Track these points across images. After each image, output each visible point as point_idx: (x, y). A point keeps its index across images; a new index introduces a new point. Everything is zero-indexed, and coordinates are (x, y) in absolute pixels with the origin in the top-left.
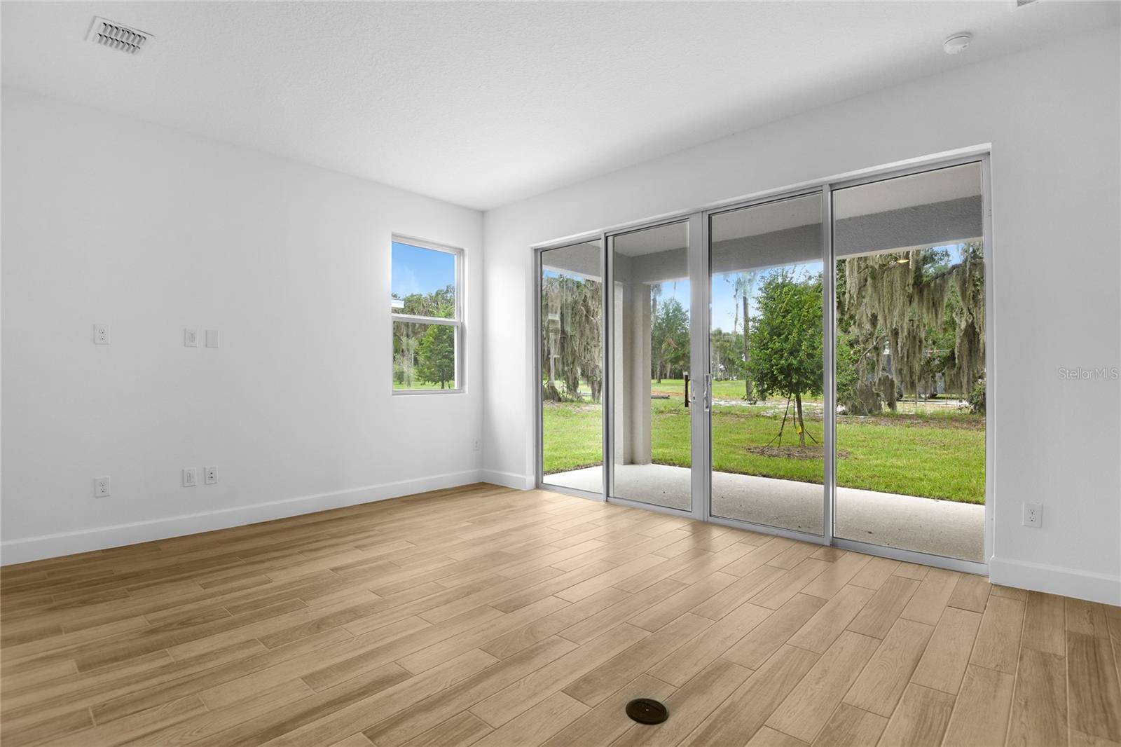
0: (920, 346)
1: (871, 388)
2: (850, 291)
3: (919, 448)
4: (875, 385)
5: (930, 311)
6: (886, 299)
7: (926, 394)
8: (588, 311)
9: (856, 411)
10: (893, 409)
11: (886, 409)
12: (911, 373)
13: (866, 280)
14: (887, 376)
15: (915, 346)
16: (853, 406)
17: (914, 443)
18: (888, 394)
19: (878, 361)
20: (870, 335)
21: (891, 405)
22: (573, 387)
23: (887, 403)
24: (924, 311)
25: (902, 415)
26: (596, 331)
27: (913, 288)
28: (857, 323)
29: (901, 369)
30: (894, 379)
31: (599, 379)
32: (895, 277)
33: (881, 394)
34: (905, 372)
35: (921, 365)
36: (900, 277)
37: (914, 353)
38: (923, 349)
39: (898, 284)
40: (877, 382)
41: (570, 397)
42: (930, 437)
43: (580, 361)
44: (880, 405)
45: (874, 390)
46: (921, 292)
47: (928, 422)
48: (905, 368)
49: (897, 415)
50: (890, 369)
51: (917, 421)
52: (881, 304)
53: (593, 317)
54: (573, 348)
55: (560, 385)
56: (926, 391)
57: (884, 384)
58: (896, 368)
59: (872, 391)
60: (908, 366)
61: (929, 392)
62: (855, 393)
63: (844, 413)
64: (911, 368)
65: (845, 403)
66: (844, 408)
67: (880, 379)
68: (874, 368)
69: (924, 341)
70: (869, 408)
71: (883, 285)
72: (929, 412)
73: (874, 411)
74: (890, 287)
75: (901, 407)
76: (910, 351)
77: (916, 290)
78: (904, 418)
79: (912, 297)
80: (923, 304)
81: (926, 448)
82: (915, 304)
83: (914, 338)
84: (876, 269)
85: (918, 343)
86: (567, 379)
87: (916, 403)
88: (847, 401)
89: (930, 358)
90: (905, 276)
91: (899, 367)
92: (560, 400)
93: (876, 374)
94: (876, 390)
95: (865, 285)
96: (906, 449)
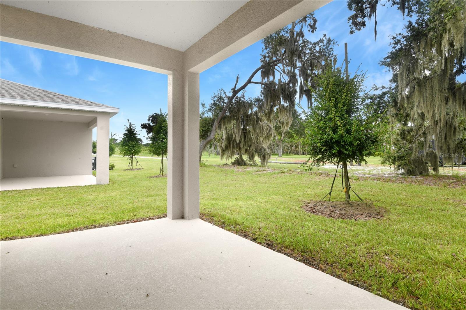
0: (455, 132)
1: (422, 158)
2: (401, 93)
3: (451, 208)
4: (424, 156)
5: (462, 106)
6: (428, 98)
7: (459, 163)
8: (258, 118)
9: (410, 173)
10: (437, 172)
11: (431, 171)
12: (449, 149)
13: (414, 88)
14: (432, 151)
15: (451, 131)
16: (408, 170)
17: (447, 204)
18: (433, 163)
19: (425, 141)
20: (420, 125)
21: (435, 169)
22: (252, 158)
23: (432, 168)
24: (457, 107)
25: (443, 176)
26: (261, 129)
27: (449, 92)
28: (411, 118)
29: (442, 147)
30: (437, 153)
31: (263, 154)
32: (435, 84)
33: (428, 162)
34: (444, 148)
35: (456, 144)
36: (439, 83)
37: (450, 136)
38: (457, 133)
39: (437, 89)
40: (425, 155)
41: (251, 163)
42: (461, 197)
43: (254, 144)
44: (428, 169)
45: (423, 160)
46: (454, 94)
47: (461, 181)
48: (444, 146)
49: (439, 176)
50: (434, 146)
51: (452, 181)
52: (425, 103)
53: (261, 121)
54: (250, 138)
55: (245, 157)
56: (459, 161)
57: (430, 156)
58: (438, 146)
59: (422, 161)
60: (446, 144)
61: (462, 161)
62: (409, 162)
63: (403, 174)
64: (448, 145)
65: (403, 168)
66: (403, 171)
67: (427, 153)
68: (423, 146)
69: (457, 128)
70: (420, 171)
71: (426, 90)
72: (462, 174)
73: (423, 172)
74: (431, 90)
75: (442, 170)
76: (447, 135)
77: (451, 93)
78: (444, 178)
79: (448, 98)
80: (456, 102)
81: (457, 208)
82: (450, 103)
83: (451, 126)
84: (421, 80)
85: (453, 129)
86: (249, 154)
87: (452, 168)
88: (405, 167)
89: (462, 140)
90: (442, 82)
91: (440, 145)
92: (245, 165)
93: (424, 150)
94: (425, 160)
95: (414, 91)
96: (439, 209)
